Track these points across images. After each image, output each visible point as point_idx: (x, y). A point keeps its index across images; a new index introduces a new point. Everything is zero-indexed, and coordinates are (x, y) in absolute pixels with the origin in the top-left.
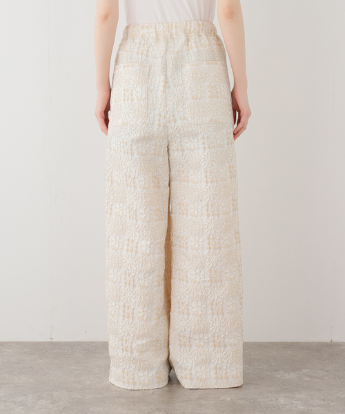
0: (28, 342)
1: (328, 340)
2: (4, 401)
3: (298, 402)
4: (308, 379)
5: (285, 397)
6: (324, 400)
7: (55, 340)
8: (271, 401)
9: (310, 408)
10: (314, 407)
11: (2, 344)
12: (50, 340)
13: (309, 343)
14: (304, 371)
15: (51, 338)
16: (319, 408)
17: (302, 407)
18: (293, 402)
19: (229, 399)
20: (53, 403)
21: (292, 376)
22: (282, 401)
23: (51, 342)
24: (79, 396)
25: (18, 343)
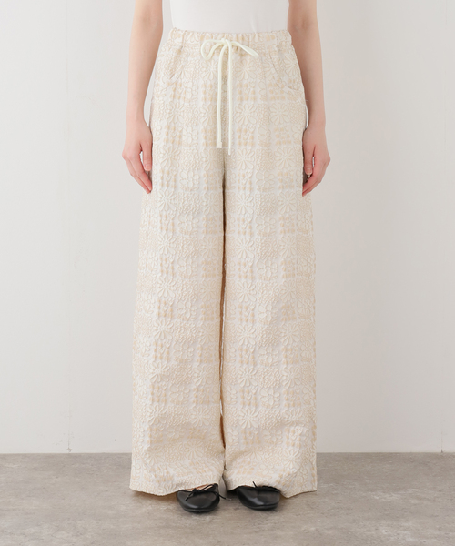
0: (39, 455)
1: (437, 450)
2: (11, 534)
3: (406, 532)
4: (416, 501)
5: (388, 526)
6: (440, 529)
7: (75, 451)
8: (369, 531)
9: (422, 541)
10: (427, 538)
11: (4, 457)
12: (68, 452)
13: (411, 454)
14: (410, 491)
15: (69, 449)
16: (435, 540)
17: (411, 539)
18: (399, 532)
19: (313, 529)
20: (77, 536)
21: (395, 498)
22: (384, 531)
23: (69, 455)
24: (112, 527)
25: (25, 456)
